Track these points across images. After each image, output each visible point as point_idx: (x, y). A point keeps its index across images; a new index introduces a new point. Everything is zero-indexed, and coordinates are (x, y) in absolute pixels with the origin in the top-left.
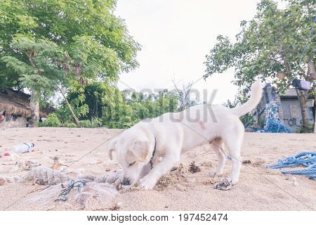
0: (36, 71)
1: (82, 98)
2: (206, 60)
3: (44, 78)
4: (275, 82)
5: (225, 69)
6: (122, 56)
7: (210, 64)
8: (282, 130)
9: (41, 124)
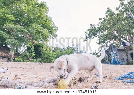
0: (13, 38)
1: (33, 49)
2: (85, 34)
3: (17, 41)
4: (115, 43)
5: (94, 37)
6: (50, 32)
7: (87, 36)
9: (14, 61)
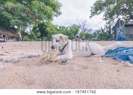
0: (16, 18)
1: (38, 29)
2: (91, 9)
3: (20, 21)
4: (123, 18)
5: (100, 13)
6: (54, 10)
7: (93, 11)
8: (124, 39)
